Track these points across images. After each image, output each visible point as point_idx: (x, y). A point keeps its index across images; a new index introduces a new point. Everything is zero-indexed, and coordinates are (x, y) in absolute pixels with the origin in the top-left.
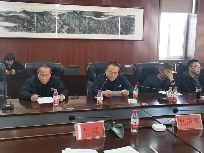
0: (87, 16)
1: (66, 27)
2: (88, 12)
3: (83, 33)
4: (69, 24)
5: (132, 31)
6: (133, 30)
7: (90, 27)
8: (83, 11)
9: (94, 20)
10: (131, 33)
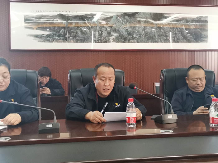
0: (143, 20)
1: (115, 35)
2: (144, 13)
3: (138, 42)
4: (118, 31)
5: (204, 38)
6: (206, 37)
7: (146, 34)
8: (137, 13)
9: (152, 24)
10: (203, 41)
